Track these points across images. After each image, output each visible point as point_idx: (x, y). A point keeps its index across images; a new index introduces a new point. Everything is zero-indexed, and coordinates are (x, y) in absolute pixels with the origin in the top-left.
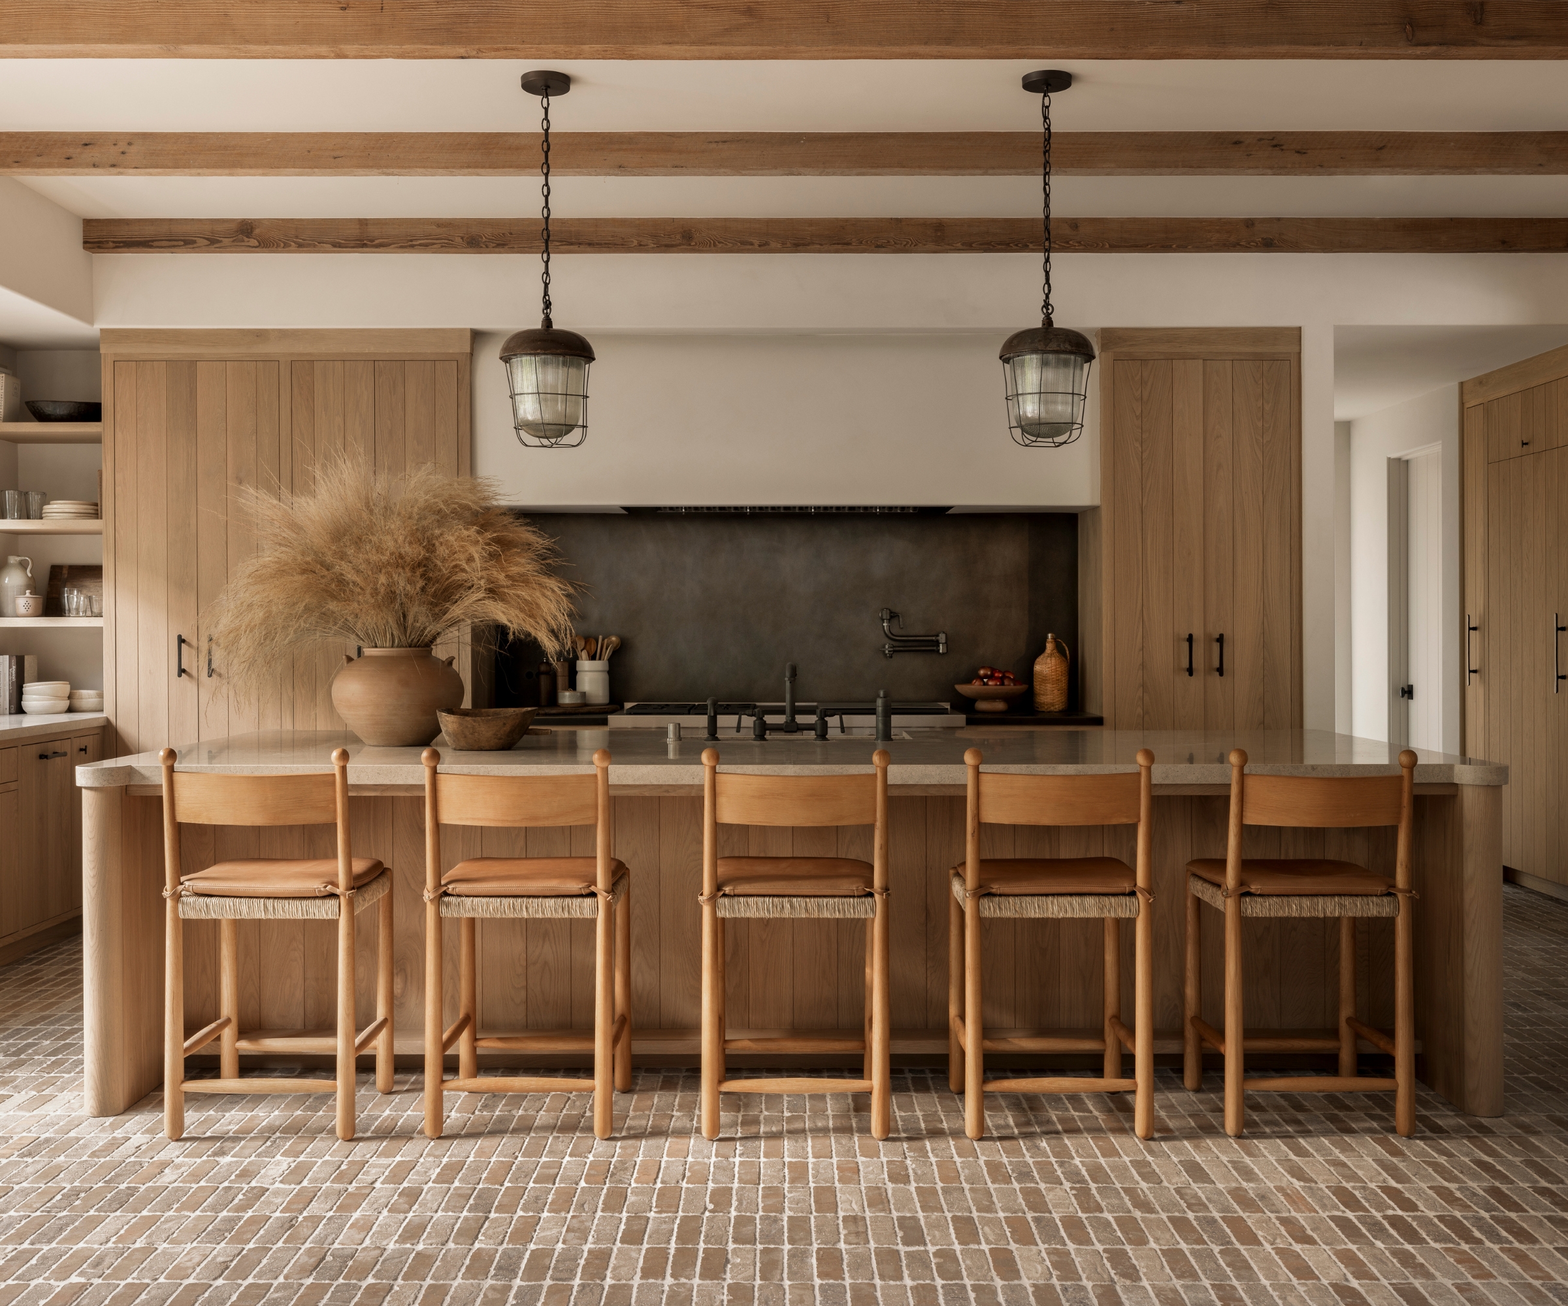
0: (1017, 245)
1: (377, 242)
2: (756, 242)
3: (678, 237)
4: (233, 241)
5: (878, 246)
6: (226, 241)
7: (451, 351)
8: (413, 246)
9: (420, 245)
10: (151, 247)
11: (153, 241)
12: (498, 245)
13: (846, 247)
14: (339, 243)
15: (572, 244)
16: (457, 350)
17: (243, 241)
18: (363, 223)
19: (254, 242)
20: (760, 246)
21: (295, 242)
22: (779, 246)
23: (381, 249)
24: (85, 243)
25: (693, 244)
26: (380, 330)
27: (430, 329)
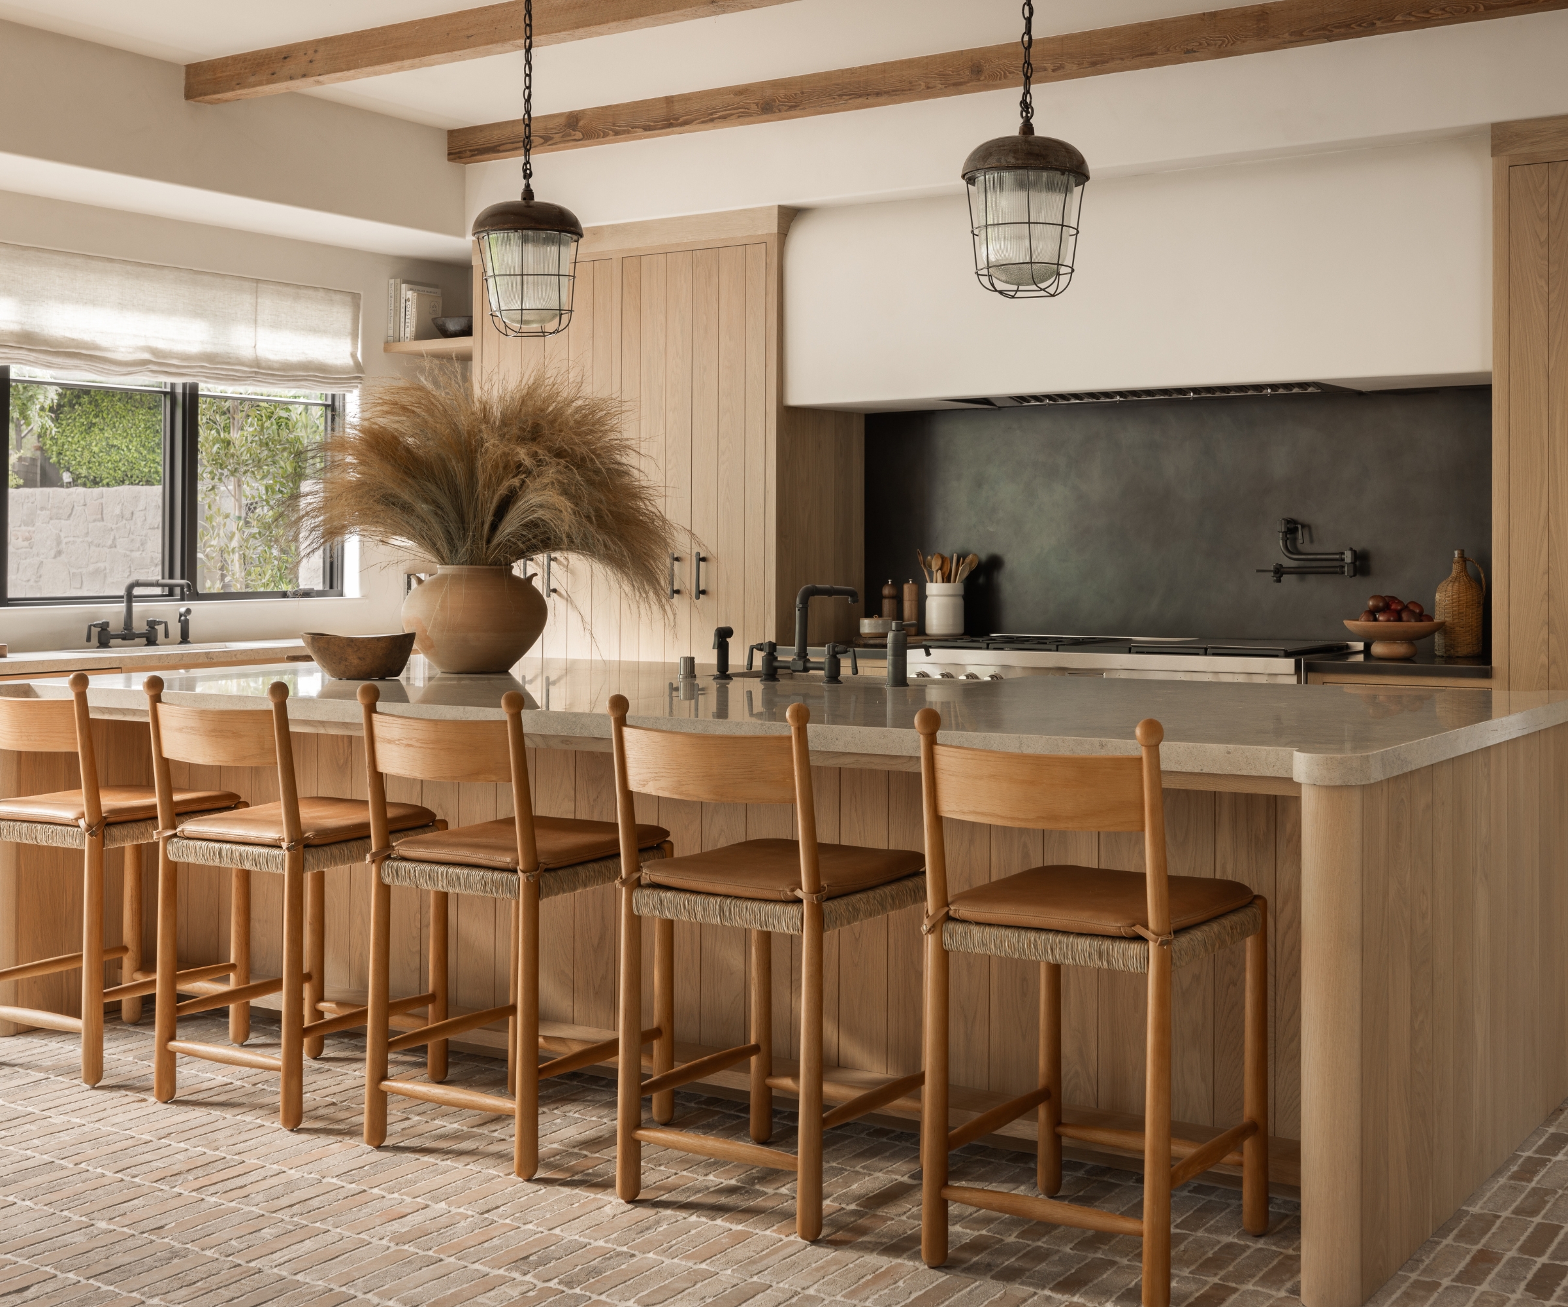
0: (1360, 25)
1: (681, 120)
2: (1050, 66)
3: (967, 72)
4: (562, 137)
5: (1187, 52)
6: (557, 137)
7: (760, 233)
8: (712, 120)
9: (719, 118)
10: (499, 151)
11: (499, 146)
12: (791, 108)
13: (1150, 58)
14: (649, 126)
15: (860, 96)
16: (765, 232)
17: (570, 135)
18: (669, 100)
19: (579, 135)
20: (1054, 71)
21: (611, 130)
22: (1075, 67)
23: (686, 127)
24: (449, 154)
25: (983, 78)
26: (697, 216)
27: (741, 210)
